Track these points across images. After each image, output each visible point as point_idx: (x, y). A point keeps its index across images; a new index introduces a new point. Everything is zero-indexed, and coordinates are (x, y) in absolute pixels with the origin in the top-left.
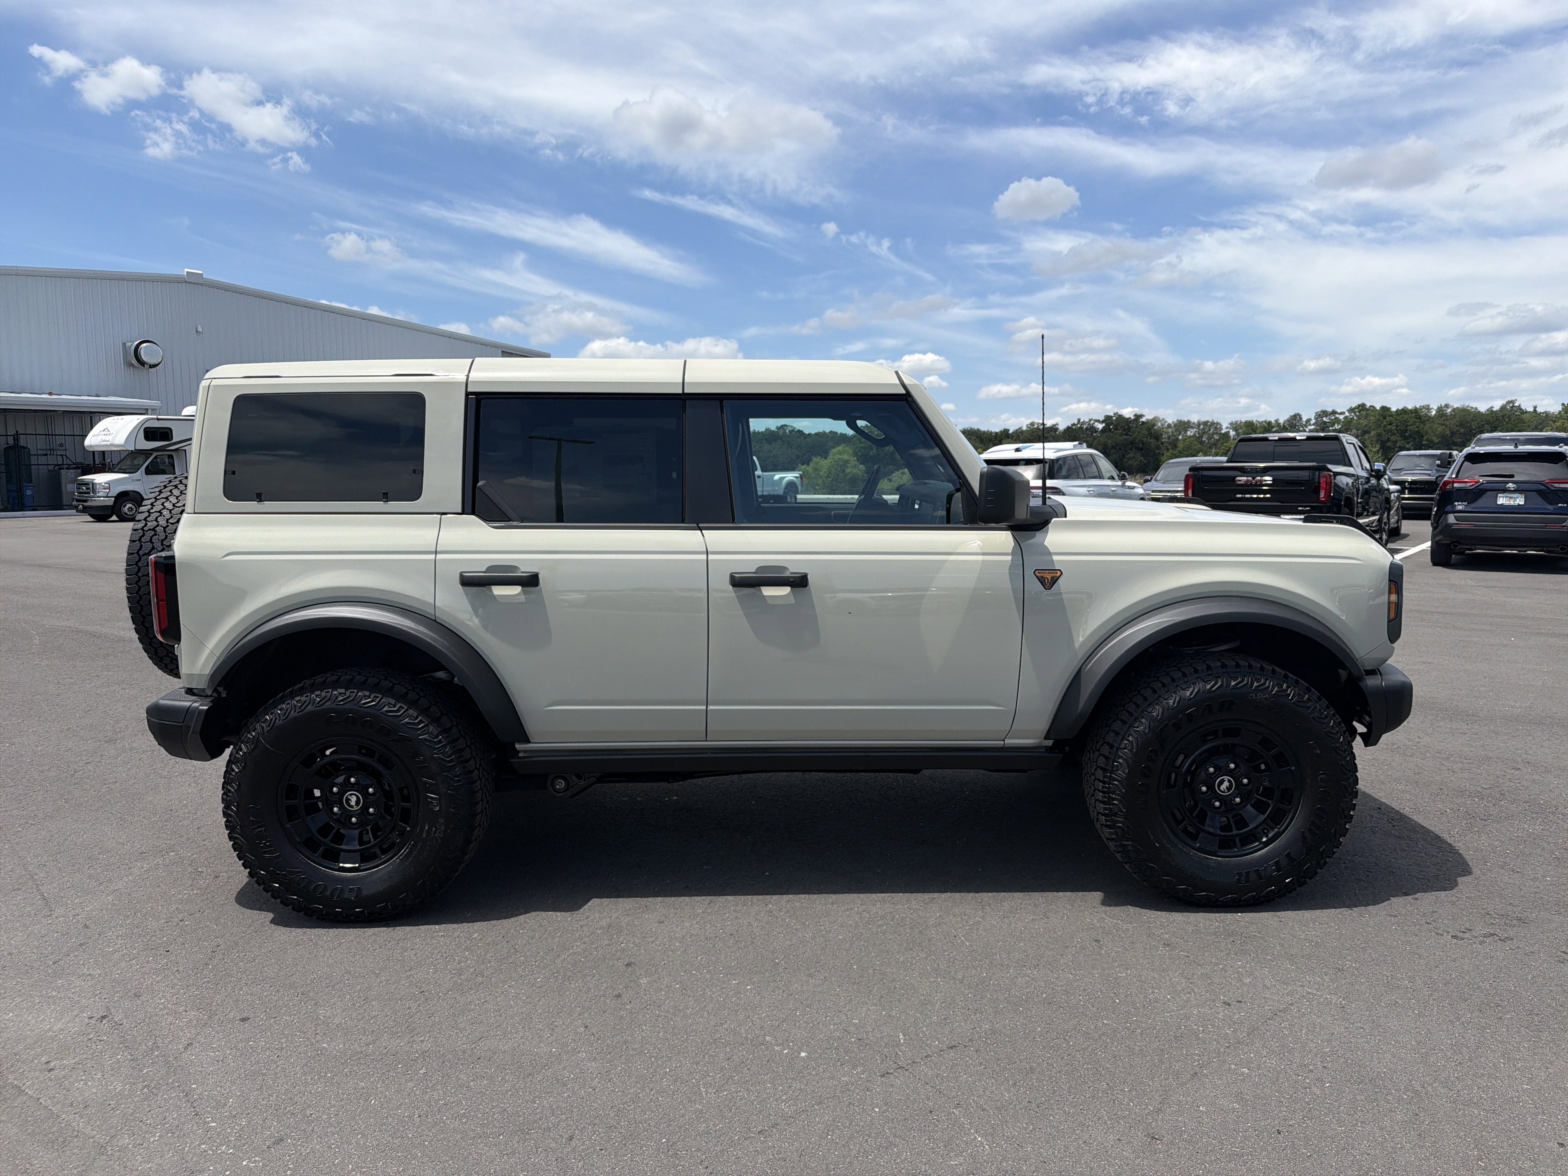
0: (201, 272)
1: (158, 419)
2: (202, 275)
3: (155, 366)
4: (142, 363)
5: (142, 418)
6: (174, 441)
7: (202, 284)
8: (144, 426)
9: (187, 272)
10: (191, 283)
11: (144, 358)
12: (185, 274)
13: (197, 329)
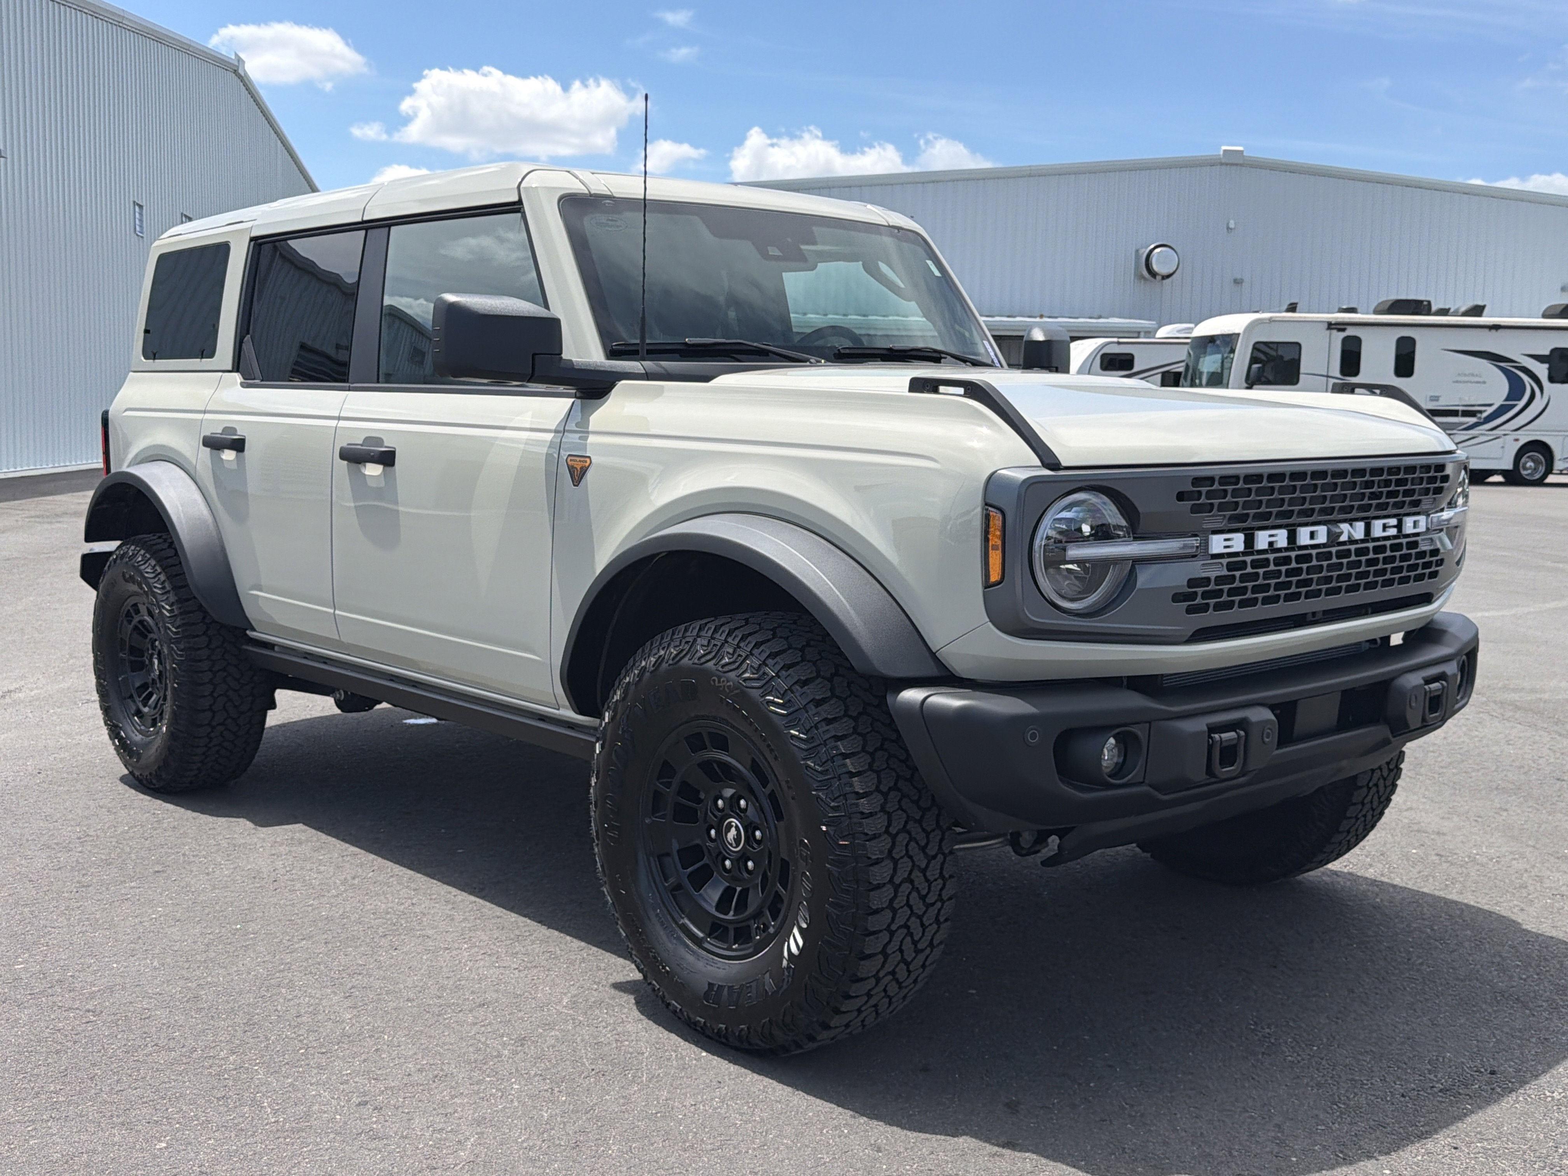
0: (1240, 148)
1: (1119, 343)
2: (1242, 152)
3: (1169, 276)
4: (1153, 274)
5: (1101, 341)
6: (1135, 370)
7: (1241, 165)
8: (1104, 351)
9: (1225, 151)
10: (1227, 164)
11: (1155, 267)
12: (1221, 153)
13: (1228, 224)
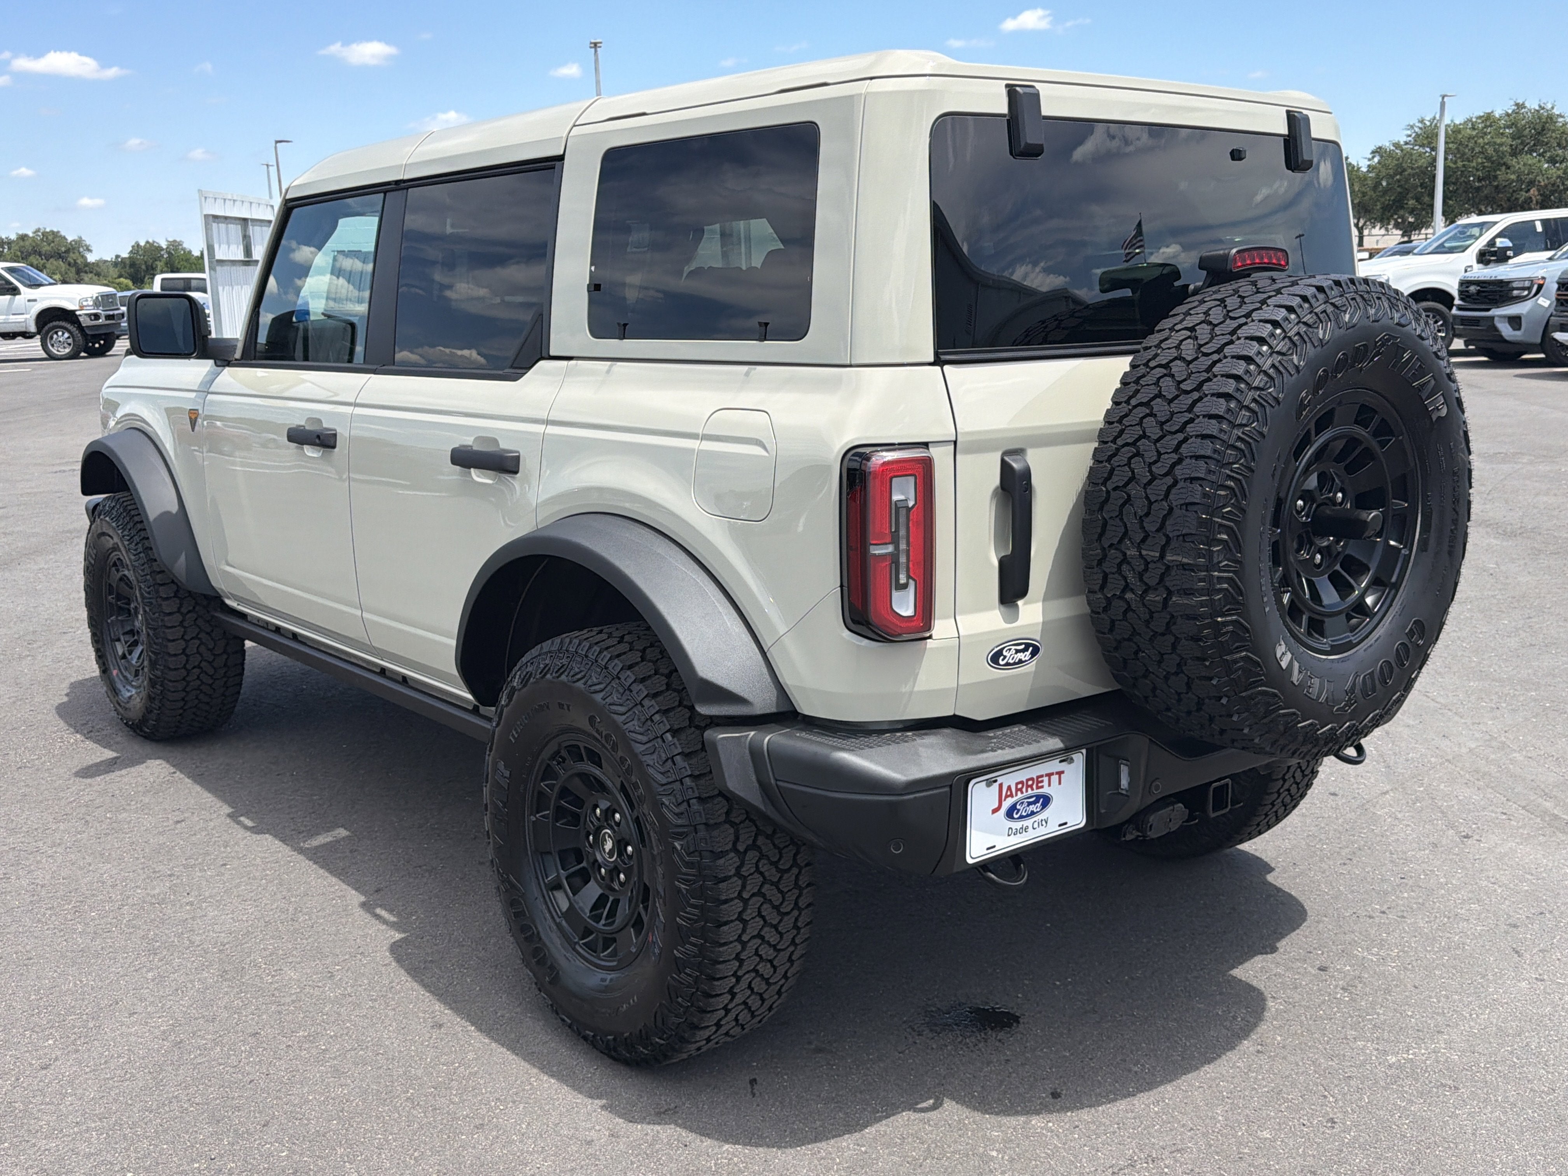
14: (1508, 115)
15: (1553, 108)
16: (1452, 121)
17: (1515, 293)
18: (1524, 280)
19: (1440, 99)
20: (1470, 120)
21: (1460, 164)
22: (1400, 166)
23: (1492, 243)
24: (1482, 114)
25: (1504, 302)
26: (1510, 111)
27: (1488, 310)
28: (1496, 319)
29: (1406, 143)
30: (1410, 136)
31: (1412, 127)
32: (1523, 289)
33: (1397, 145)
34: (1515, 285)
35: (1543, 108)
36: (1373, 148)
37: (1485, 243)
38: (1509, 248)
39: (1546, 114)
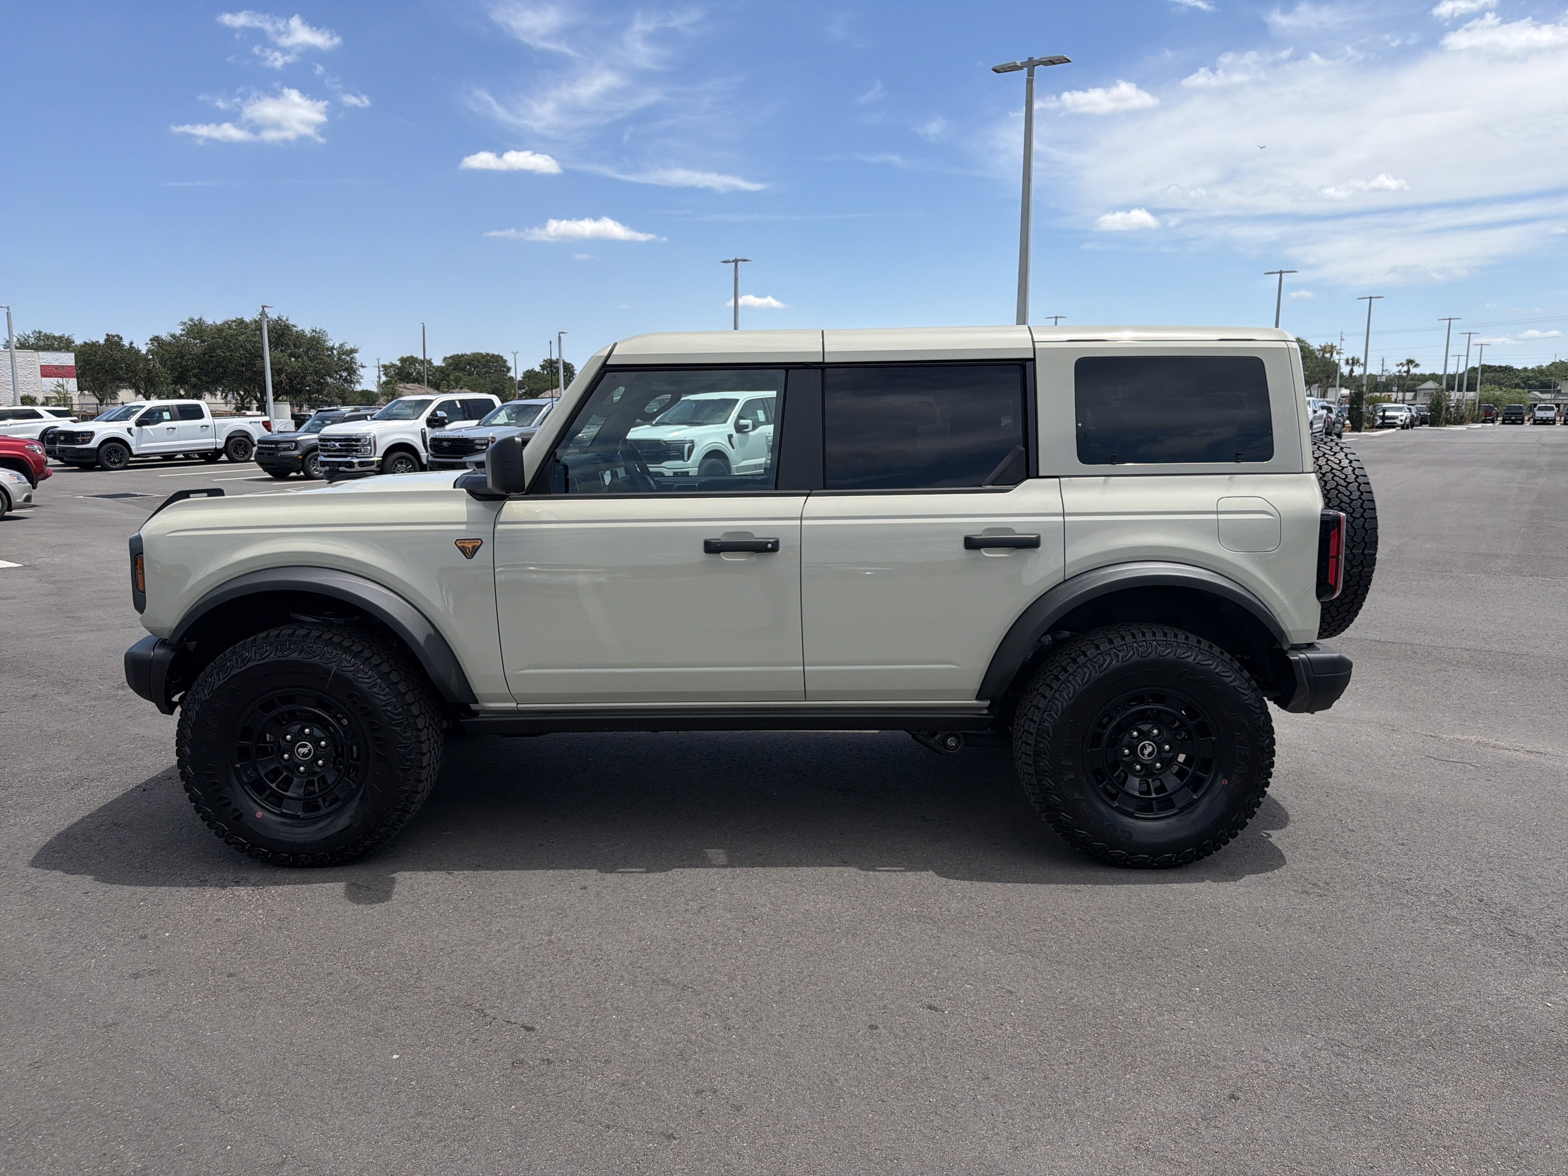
14: (256, 321)
15: (287, 320)
16: (214, 322)
17: (478, 447)
18: (481, 439)
19: (261, 309)
20: (227, 322)
21: (228, 354)
22: (180, 352)
23: (434, 414)
24: (234, 319)
25: (470, 453)
26: (257, 319)
27: (461, 458)
28: (467, 464)
29: (181, 335)
30: (184, 330)
31: (185, 324)
32: (482, 445)
33: (173, 336)
34: (477, 442)
35: (280, 320)
36: (152, 337)
37: (429, 413)
38: (445, 418)
39: (283, 324)
